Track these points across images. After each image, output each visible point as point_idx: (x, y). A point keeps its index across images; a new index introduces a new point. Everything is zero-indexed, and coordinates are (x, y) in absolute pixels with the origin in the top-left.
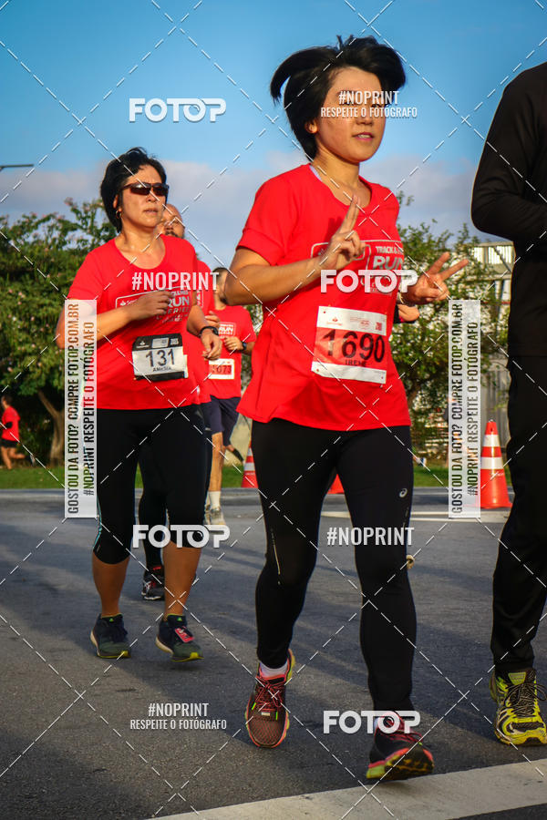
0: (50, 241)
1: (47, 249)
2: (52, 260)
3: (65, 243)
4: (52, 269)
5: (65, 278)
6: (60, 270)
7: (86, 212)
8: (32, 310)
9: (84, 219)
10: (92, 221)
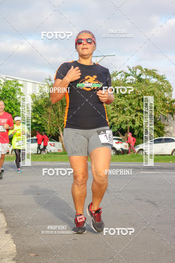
0: (121, 80)
1: (120, 82)
3: (126, 80)
7: (133, 70)
8: (115, 103)
9: (133, 72)
10: (135, 73)
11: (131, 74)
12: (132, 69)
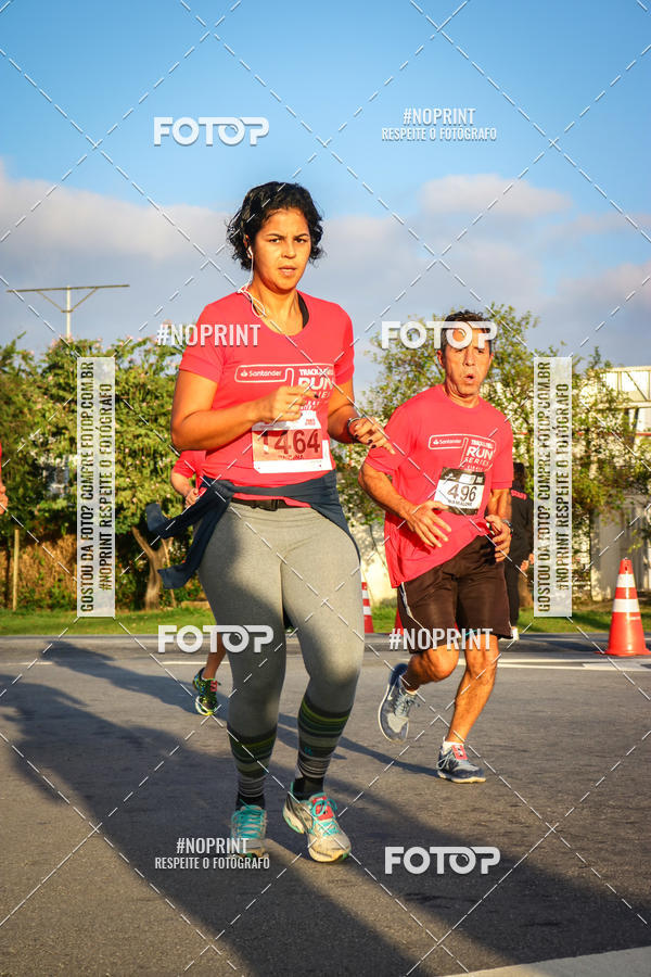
0: (146, 366)
1: (143, 375)
2: (149, 387)
3: (162, 369)
4: (149, 397)
5: (162, 406)
6: (157, 398)
8: (126, 441)
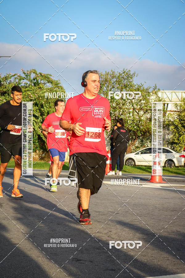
0: (15, 82)
3: (20, 84)
11: (26, 77)
12: (26, 72)
